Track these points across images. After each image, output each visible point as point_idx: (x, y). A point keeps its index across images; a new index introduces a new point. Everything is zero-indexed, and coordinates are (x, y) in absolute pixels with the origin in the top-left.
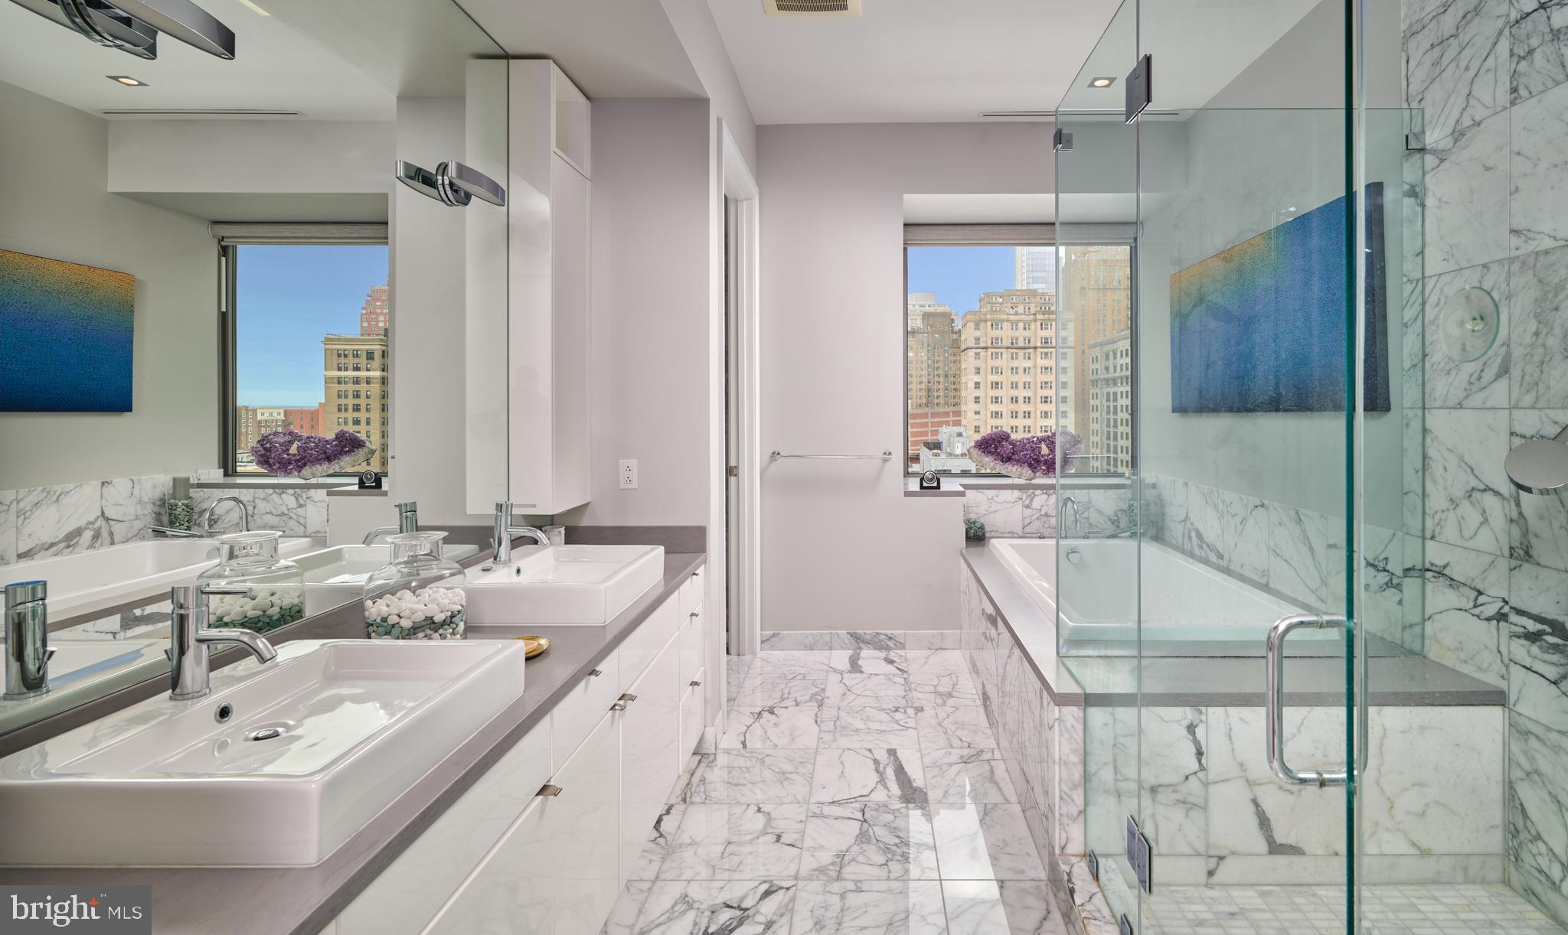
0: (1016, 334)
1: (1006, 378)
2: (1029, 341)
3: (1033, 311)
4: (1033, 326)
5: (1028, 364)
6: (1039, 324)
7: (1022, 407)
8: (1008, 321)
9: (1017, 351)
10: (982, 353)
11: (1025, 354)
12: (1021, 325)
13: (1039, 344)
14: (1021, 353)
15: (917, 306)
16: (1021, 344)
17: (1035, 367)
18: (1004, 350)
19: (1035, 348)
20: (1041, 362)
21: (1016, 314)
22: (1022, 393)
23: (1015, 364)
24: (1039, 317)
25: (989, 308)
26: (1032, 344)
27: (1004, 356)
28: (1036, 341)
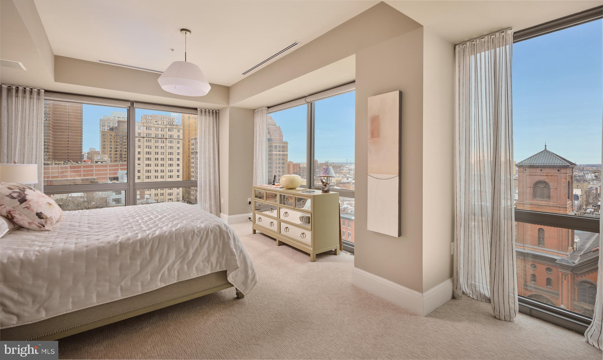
0: (157, 132)
1: (153, 150)
2: (164, 136)
3: (165, 124)
4: (165, 129)
5: (163, 145)
6: (168, 129)
7: (160, 162)
8: (154, 127)
9: (158, 139)
10: (142, 139)
11: (161, 141)
12: (160, 129)
13: (168, 137)
14: (160, 140)
16: (160, 136)
17: (166, 146)
18: (152, 139)
19: (166, 139)
20: (169, 145)
21: (158, 124)
22: (160, 156)
23: (157, 144)
24: (168, 126)
25: (145, 121)
26: (165, 137)
27: (152, 141)
28: (166, 136)
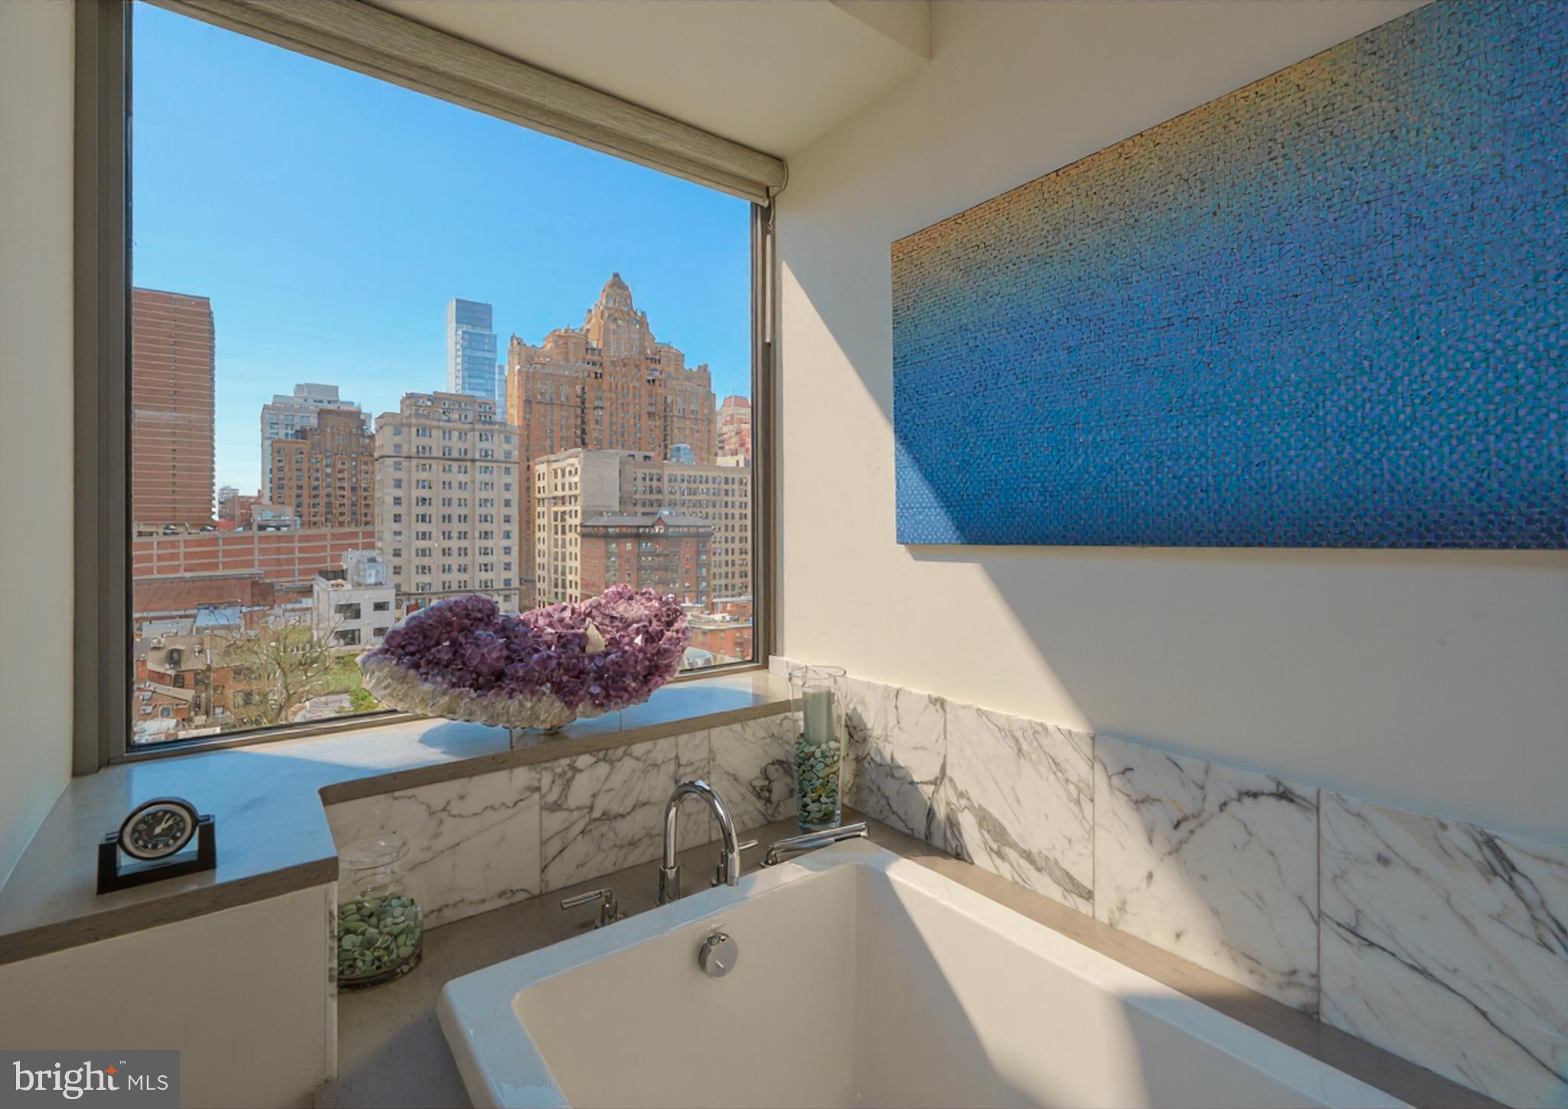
0: (447, 443)
1: (436, 494)
2: (466, 454)
3: (470, 419)
4: (470, 435)
5: (462, 477)
6: (477, 434)
7: (456, 527)
8: (439, 428)
9: (450, 462)
10: (405, 464)
11: (460, 467)
12: (455, 434)
13: (477, 456)
14: (455, 466)
15: (311, 401)
16: (455, 454)
17: (473, 482)
18: (434, 463)
19: (473, 461)
20: (480, 477)
21: (449, 420)
22: (456, 511)
23: (447, 477)
24: (479, 426)
25: (413, 412)
26: (469, 456)
27: (434, 467)
28: (474, 453)
